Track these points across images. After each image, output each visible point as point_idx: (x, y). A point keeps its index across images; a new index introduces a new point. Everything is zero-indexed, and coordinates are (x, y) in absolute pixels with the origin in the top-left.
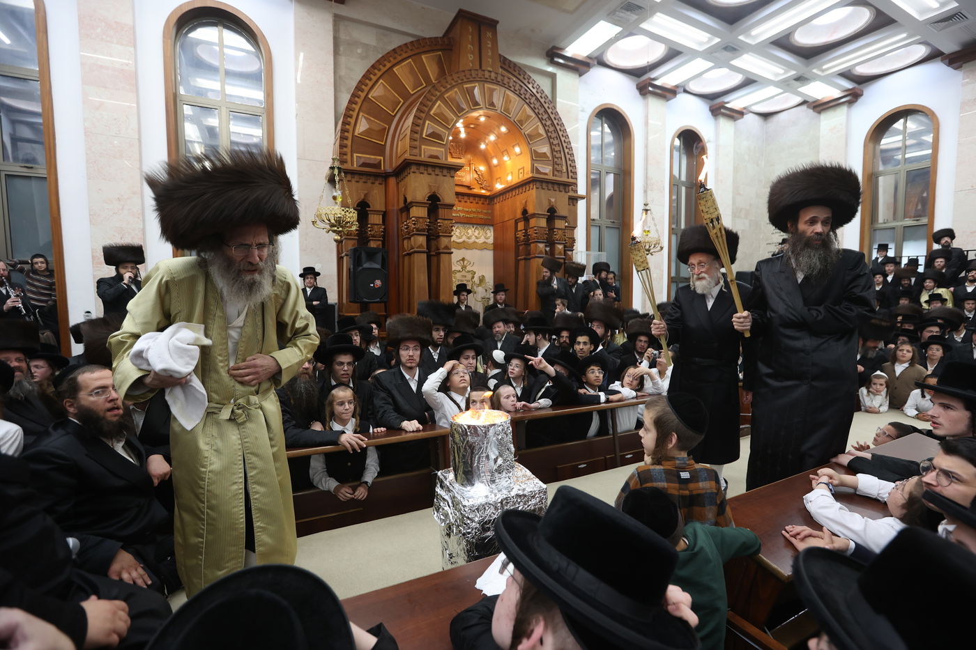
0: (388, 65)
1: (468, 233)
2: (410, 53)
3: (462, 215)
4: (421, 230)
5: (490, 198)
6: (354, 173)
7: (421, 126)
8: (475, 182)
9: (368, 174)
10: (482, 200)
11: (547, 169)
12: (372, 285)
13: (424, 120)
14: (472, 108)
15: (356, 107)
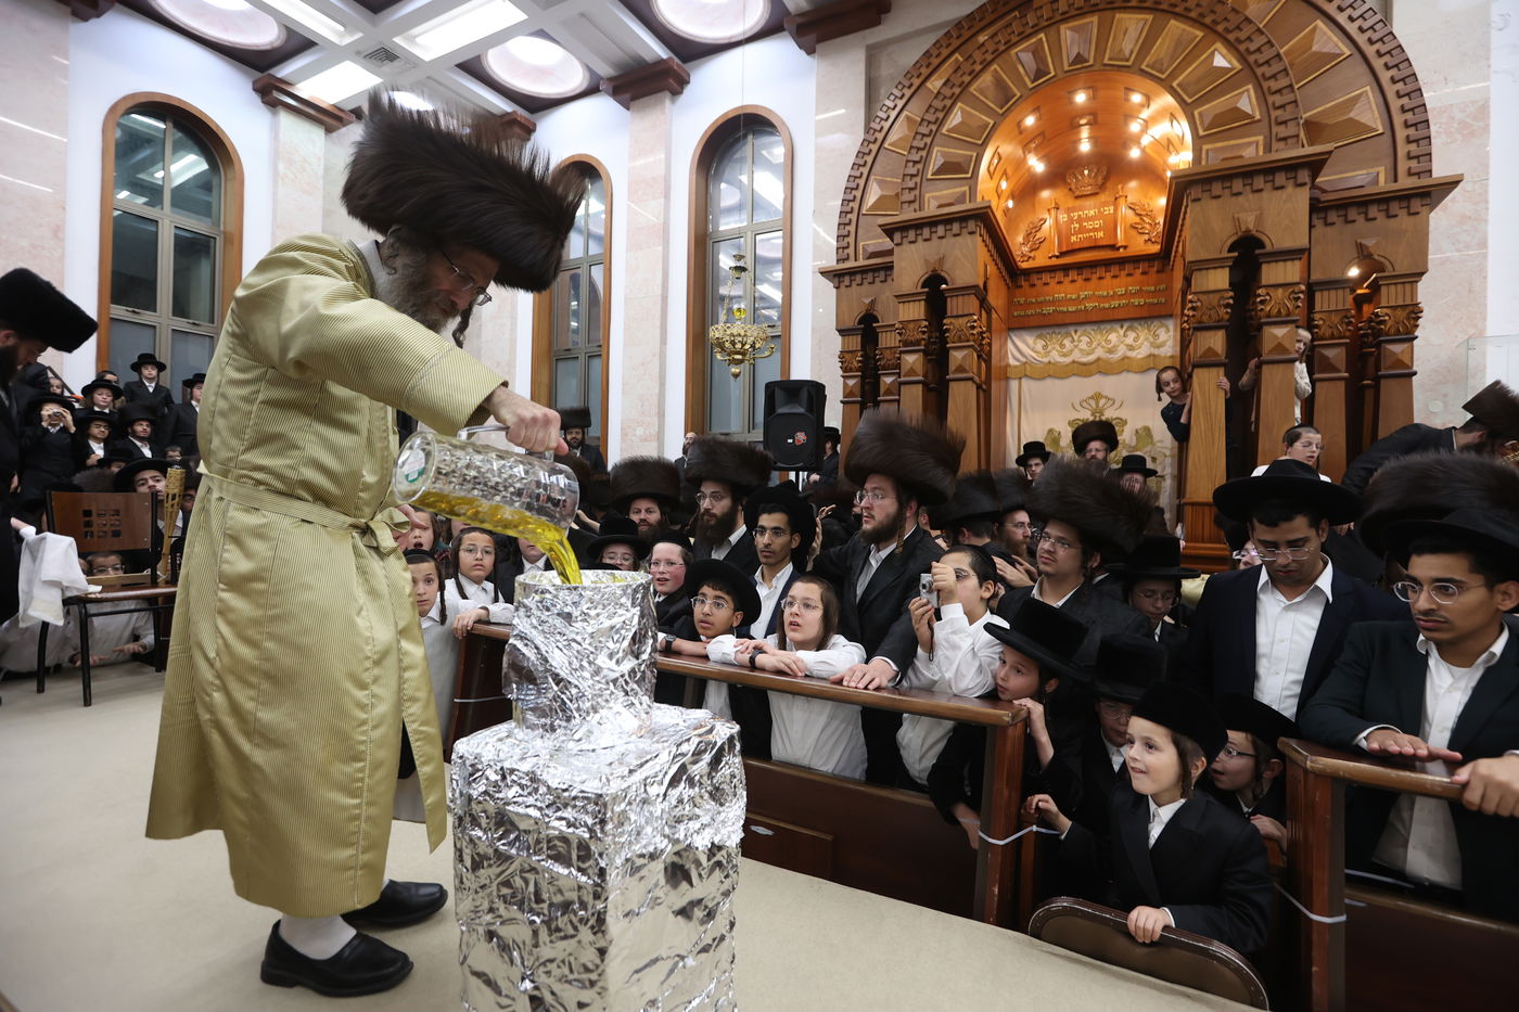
0: (917, 82)
1: (1109, 342)
2: (955, 43)
3: (1090, 305)
4: (912, 344)
5: (1163, 258)
6: (851, 272)
7: (925, 161)
8: (1134, 232)
9: (874, 269)
10: (1142, 266)
11: (1250, 144)
12: (790, 441)
13: (929, 148)
14: (1031, 86)
15: (865, 171)
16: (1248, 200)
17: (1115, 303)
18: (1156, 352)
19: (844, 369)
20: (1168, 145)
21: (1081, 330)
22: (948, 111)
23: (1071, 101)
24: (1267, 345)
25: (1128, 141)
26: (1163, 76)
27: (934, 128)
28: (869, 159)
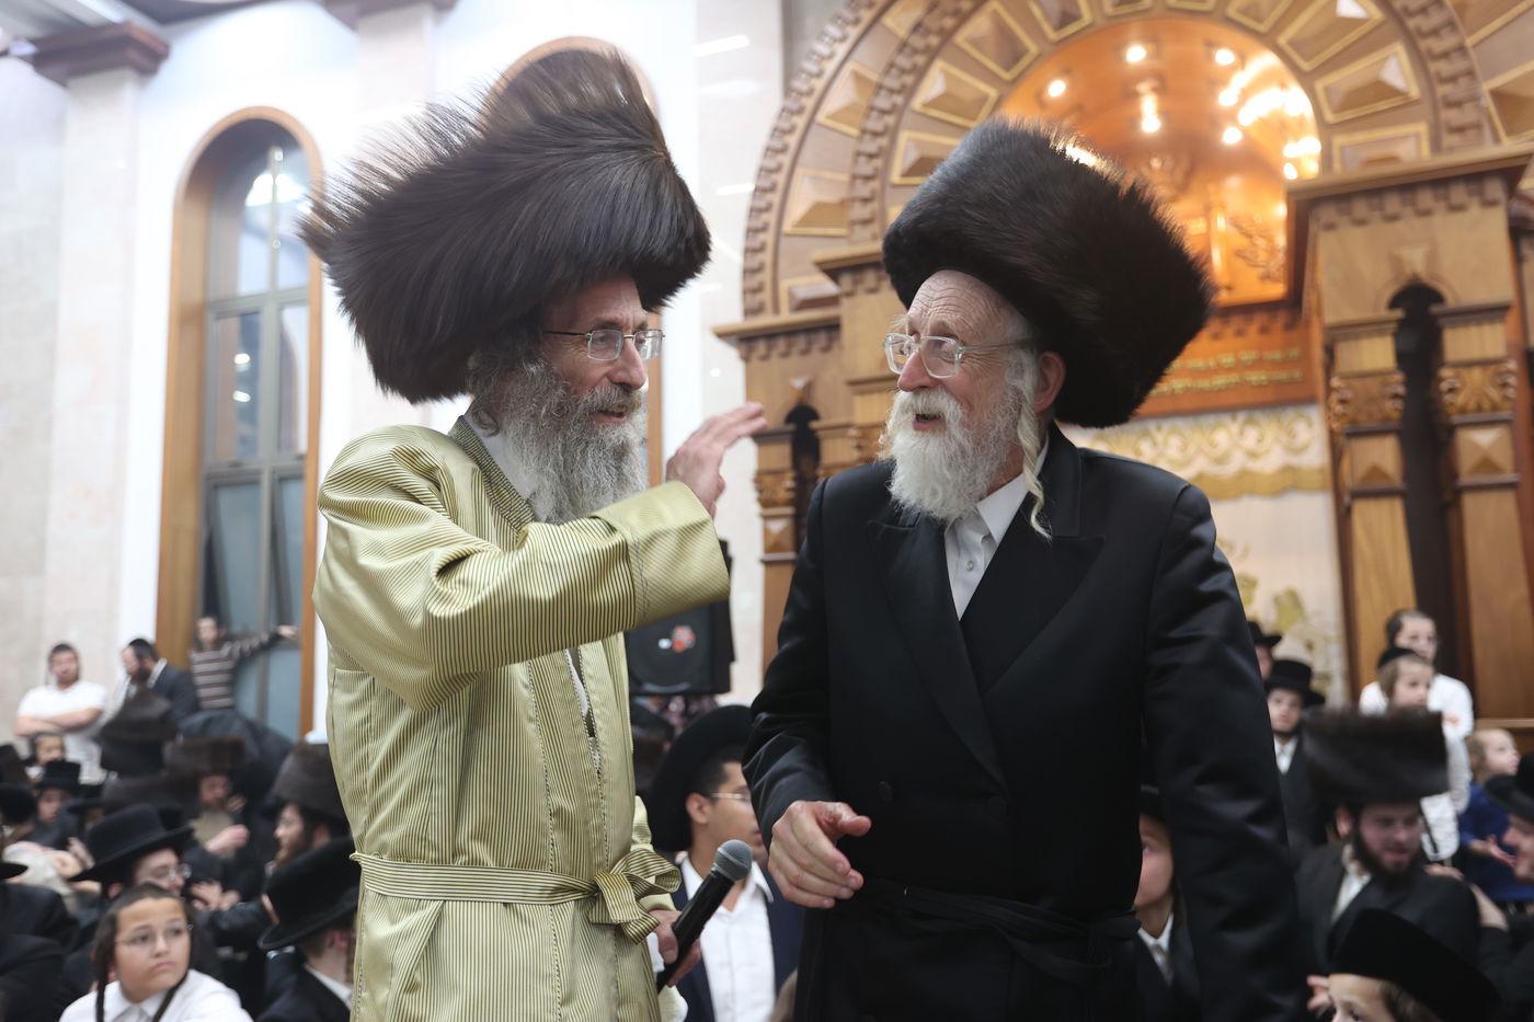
5: (1292, 305)
6: (770, 335)
7: (885, 154)
8: (1239, 263)
9: (809, 329)
10: (1259, 319)
11: (1404, 138)
12: (664, 644)
13: (892, 133)
14: (1053, 36)
15: (786, 160)
16: (1409, 226)
17: (1220, 381)
18: (1295, 461)
19: (766, 503)
20: (1281, 128)
21: (1167, 425)
22: (920, 73)
23: (1120, 58)
24: (1466, 462)
25: (1217, 120)
26: (1262, 28)
27: (899, 99)
28: (793, 140)
